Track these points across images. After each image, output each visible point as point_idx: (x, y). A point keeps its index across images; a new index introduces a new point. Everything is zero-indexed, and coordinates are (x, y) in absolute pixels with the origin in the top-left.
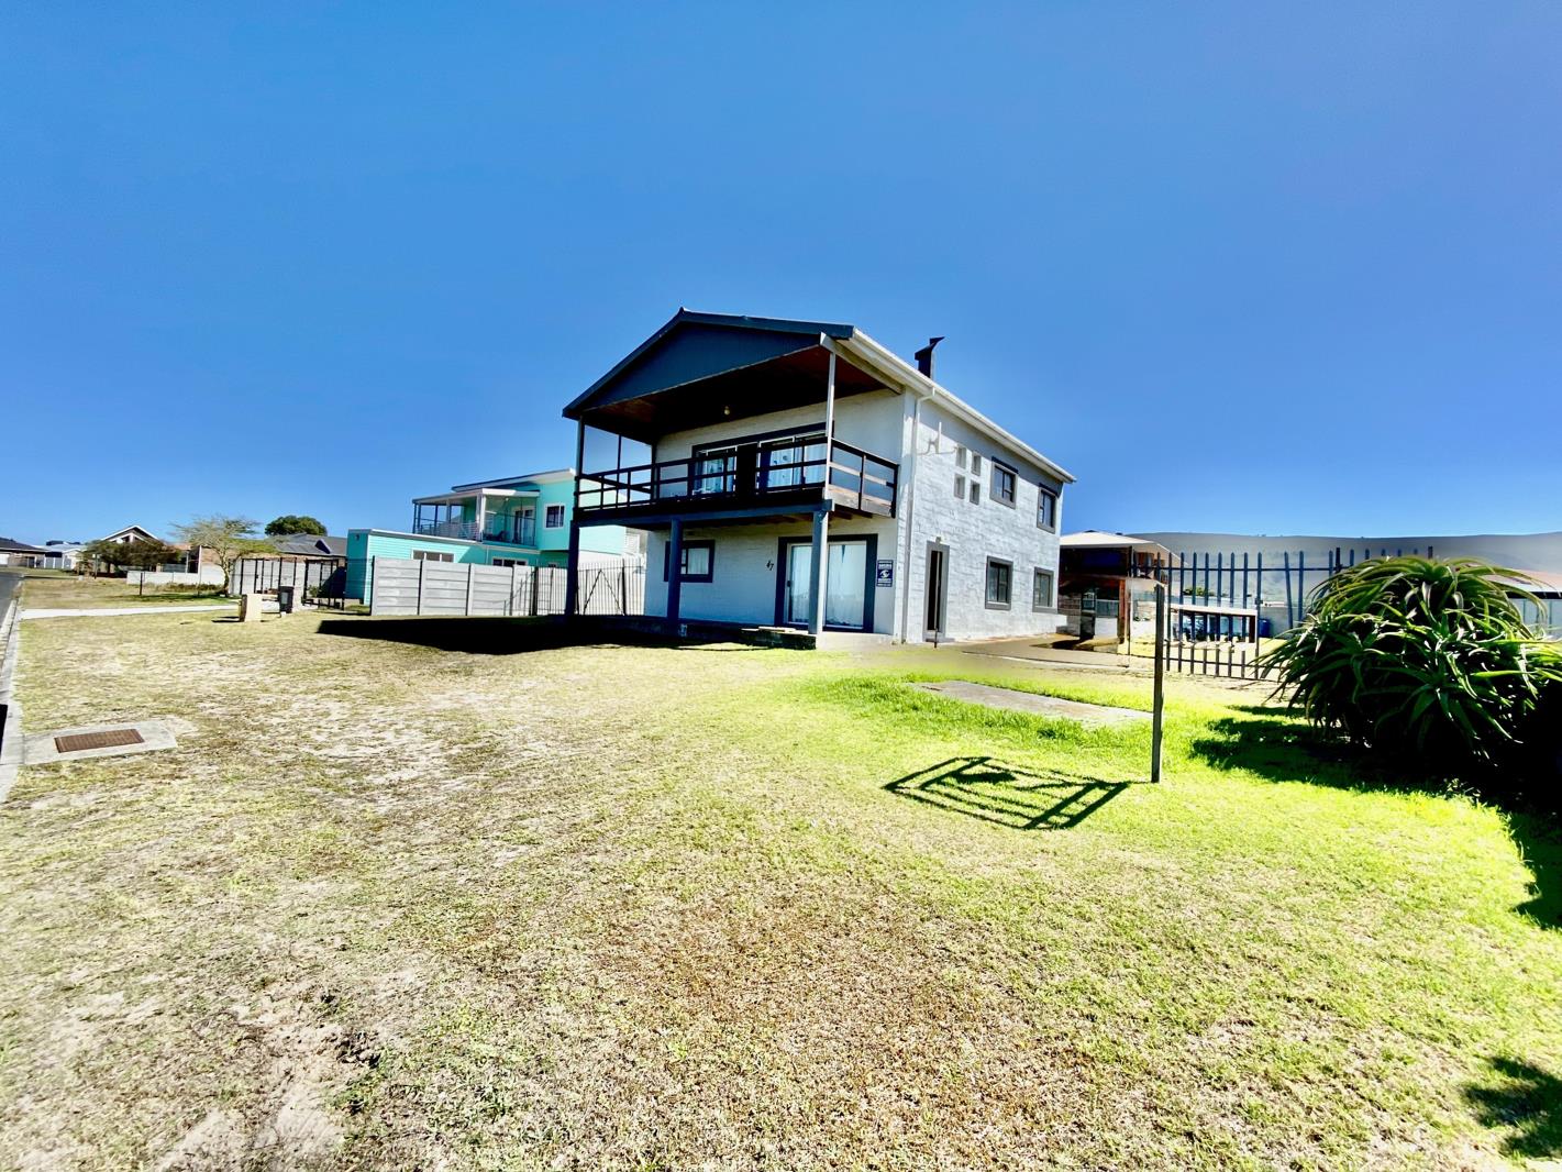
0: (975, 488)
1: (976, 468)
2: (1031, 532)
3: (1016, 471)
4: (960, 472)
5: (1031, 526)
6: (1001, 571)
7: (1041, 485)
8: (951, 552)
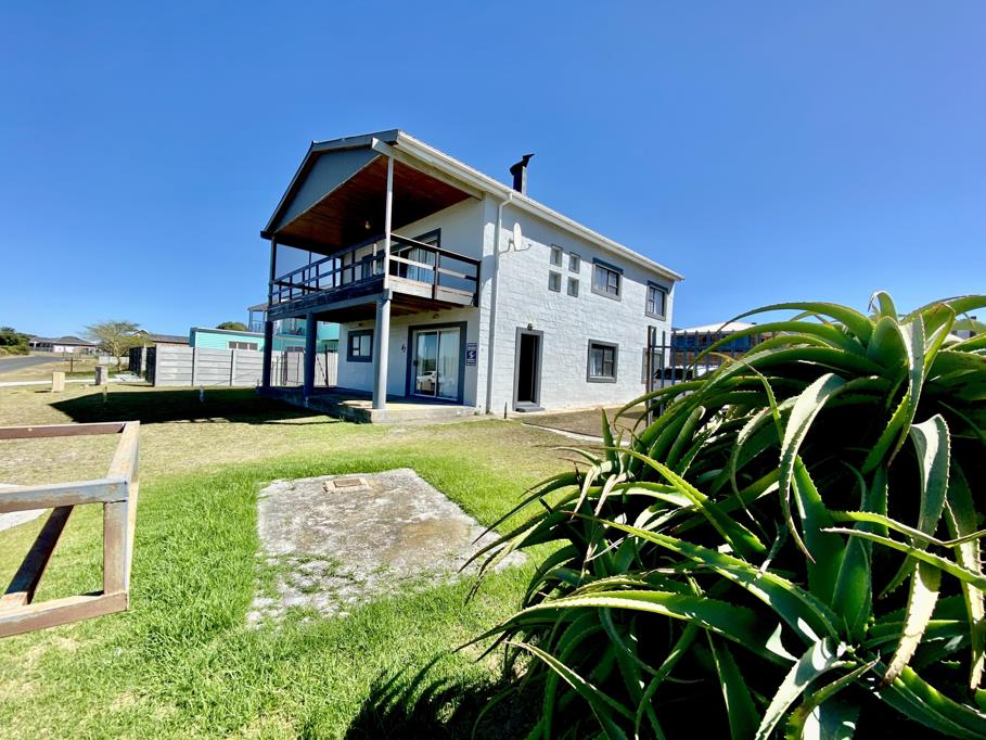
0: (574, 284)
1: (575, 267)
2: (639, 320)
3: (621, 271)
4: (555, 269)
5: (640, 315)
6: (606, 352)
7: (649, 283)
8: (545, 336)
